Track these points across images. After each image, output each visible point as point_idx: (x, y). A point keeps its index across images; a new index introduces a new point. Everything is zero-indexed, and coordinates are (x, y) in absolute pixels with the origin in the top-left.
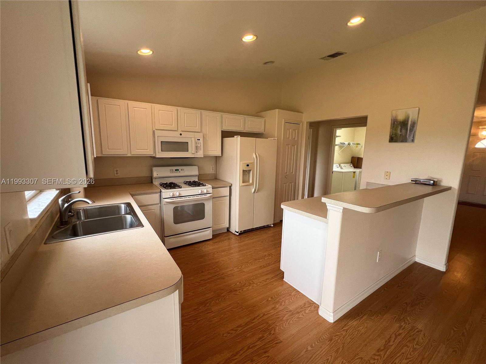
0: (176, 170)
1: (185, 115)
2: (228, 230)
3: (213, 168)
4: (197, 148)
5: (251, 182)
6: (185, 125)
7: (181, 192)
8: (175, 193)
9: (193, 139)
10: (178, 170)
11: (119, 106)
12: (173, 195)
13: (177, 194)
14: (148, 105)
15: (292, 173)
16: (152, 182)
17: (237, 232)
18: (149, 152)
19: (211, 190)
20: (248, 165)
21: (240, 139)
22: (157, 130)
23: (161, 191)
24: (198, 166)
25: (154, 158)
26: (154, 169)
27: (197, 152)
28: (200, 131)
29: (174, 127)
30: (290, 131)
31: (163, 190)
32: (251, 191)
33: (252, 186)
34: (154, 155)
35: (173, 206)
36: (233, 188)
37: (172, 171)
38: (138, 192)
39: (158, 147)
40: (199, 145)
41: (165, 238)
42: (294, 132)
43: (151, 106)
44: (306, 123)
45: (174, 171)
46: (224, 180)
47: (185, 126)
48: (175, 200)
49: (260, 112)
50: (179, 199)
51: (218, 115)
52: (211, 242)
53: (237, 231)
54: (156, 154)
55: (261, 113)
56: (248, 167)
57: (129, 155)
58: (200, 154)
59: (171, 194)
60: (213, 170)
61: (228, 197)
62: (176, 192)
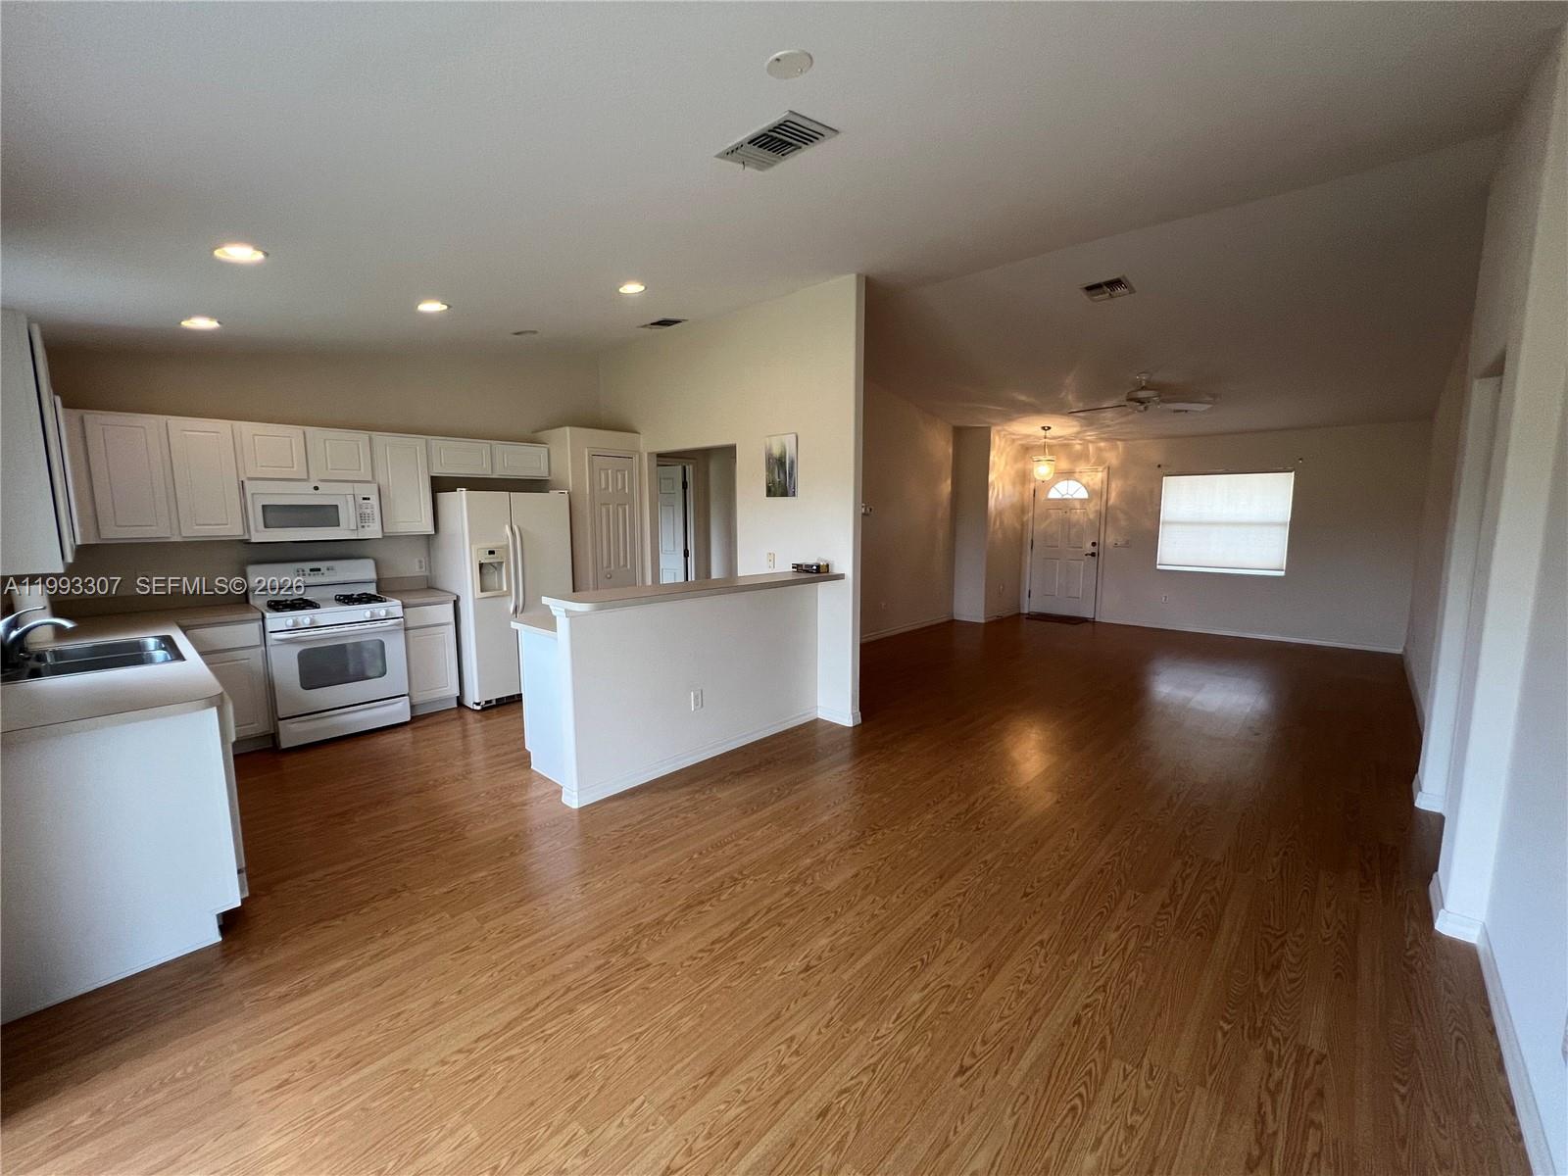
0: (311, 570)
1: (327, 445)
2: (460, 701)
3: (420, 562)
4: (363, 518)
5: (505, 589)
6: (329, 465)
7: (317, 617)
8: (300, 619)
9: (350, 498)
10: (319, 570)
11: (142, 427)
12: (295, 623)
13: (307, 622)
14: (223, 426)
15: (625, 565)
16: (247, 601)
17: (478, 704)
18: (233, 530)
19: (397, 611)
20: (492, 552)
21: (467, 495)
22: (250, 479)
23: (263, 618)
24: (374, 559)
25: (247, 542)
26: (250, 569)
27: (363, 527)
28: (370, 479)
29: (298, 470)
30: (608, 474)
31: (267, 615)
32: (508, 609)
33: (509, 598)
34: (246, 537)
35: (298, 649)
36: (461, 604)
37: (300, 572)
38: (199, 621)
39: (256, 517)
40: (368, 511)
41: (280, 722)
42: (620, 477)
43: (232, 426)
44: (646, 455)
45: (307, 571)
46: (440, 588)
47: (329, 467)
48: (300, 634)
49: (537, 431)
50: (312, 632)
51: (419, 442)
52: (408, 728)
53: (477, 701)
54: (250, 535)
55: (540, 433)
56: (492, 556)
57: (176, 538)
58: (373, 531)
59: (290, 622)
60: (421, 567)
61: (452, 628)
62: (304, 617)
